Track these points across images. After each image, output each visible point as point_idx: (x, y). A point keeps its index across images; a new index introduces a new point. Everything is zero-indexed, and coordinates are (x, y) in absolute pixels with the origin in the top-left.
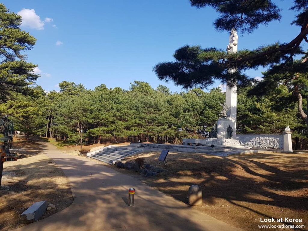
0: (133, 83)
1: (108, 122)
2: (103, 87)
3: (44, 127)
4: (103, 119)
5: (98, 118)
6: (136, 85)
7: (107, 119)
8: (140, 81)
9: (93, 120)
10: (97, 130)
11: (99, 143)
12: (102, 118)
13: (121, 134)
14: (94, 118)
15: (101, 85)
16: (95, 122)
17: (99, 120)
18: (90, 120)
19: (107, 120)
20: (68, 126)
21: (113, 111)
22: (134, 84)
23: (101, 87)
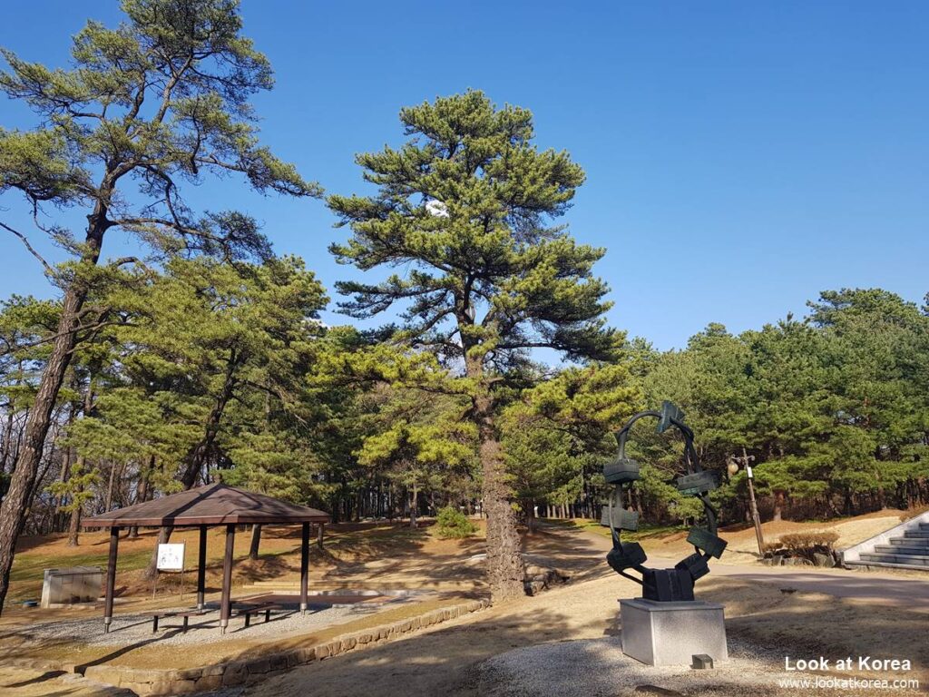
0: (815, 302)
1: (807, 436)
2: (715, 332)
3: (573, 481)
4: (789, 427)
5: (771, 426)
6: (829, 305)
7: (805, 424)
8: (843, 290)
9: (750, 434)
10: (772, 472)
11: (777, 517)
12: (786, 423)
13: (868, 477)
14: (752, 427)
15: (709, 328)
16: (758, 440)
17: (775, 432)
18: (737, 435)
19: (803, 427)
20: (659, 469)
21: (817, 394)
22: (821, 304)
23: (710, 334)
